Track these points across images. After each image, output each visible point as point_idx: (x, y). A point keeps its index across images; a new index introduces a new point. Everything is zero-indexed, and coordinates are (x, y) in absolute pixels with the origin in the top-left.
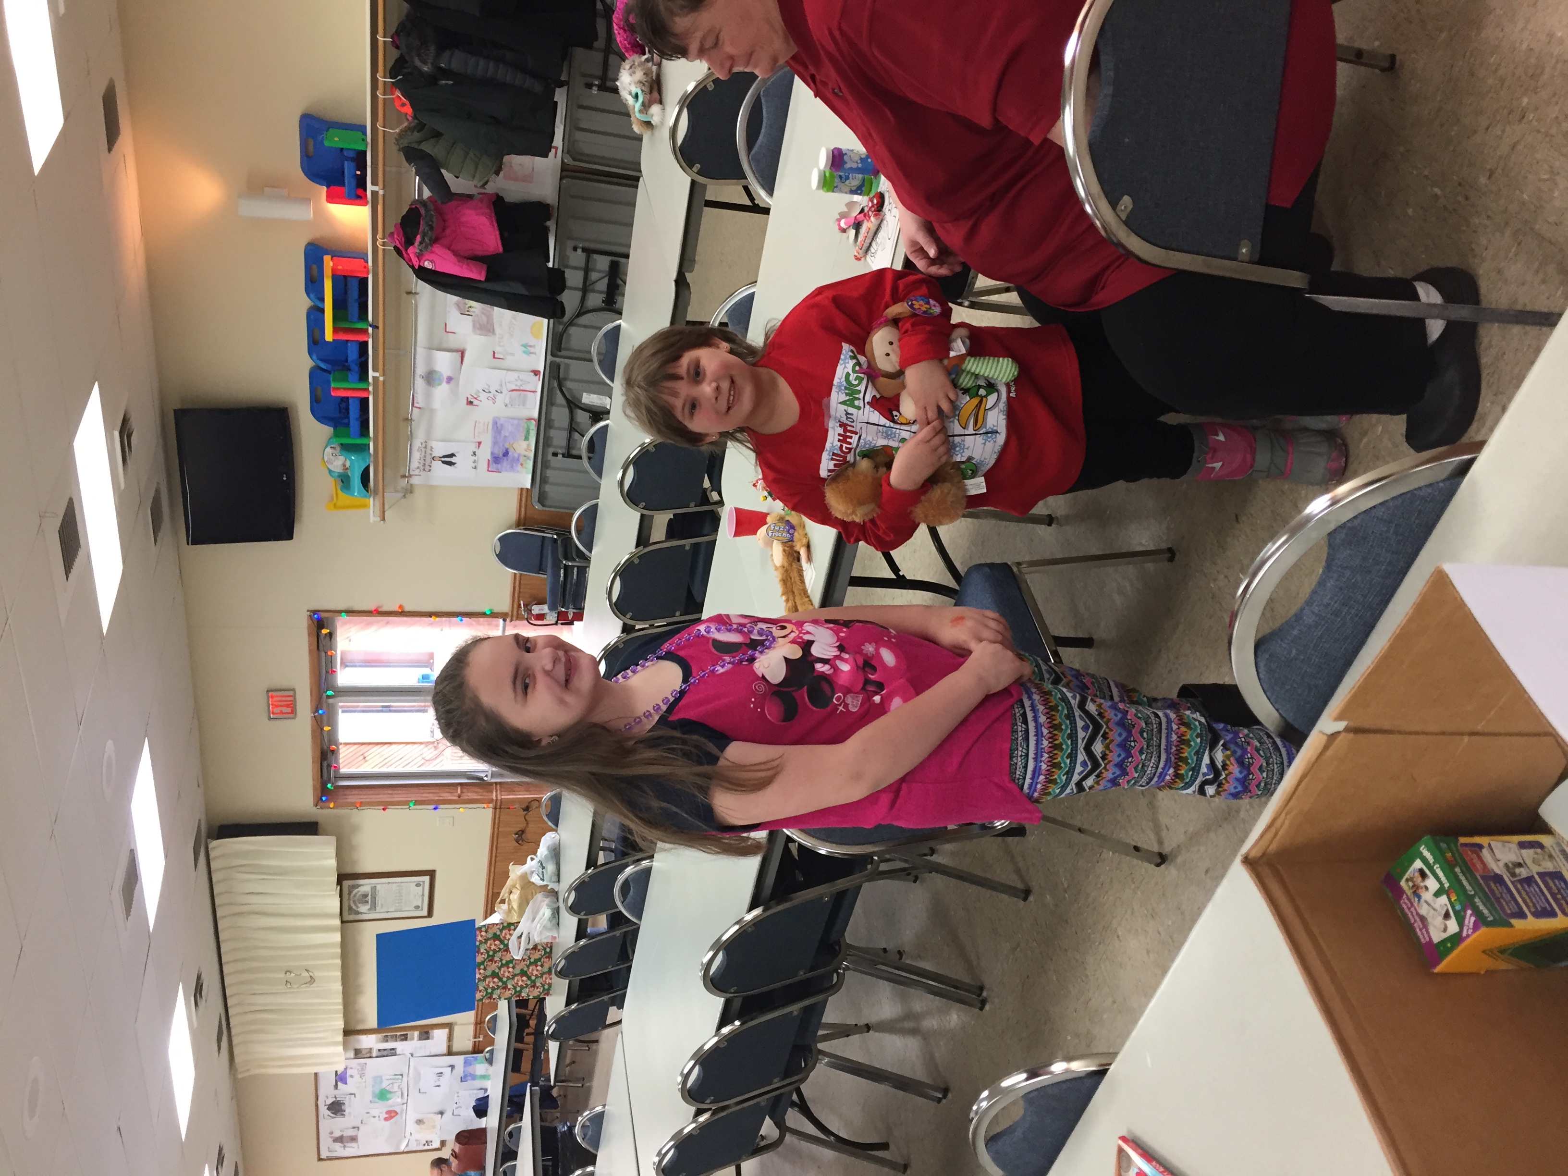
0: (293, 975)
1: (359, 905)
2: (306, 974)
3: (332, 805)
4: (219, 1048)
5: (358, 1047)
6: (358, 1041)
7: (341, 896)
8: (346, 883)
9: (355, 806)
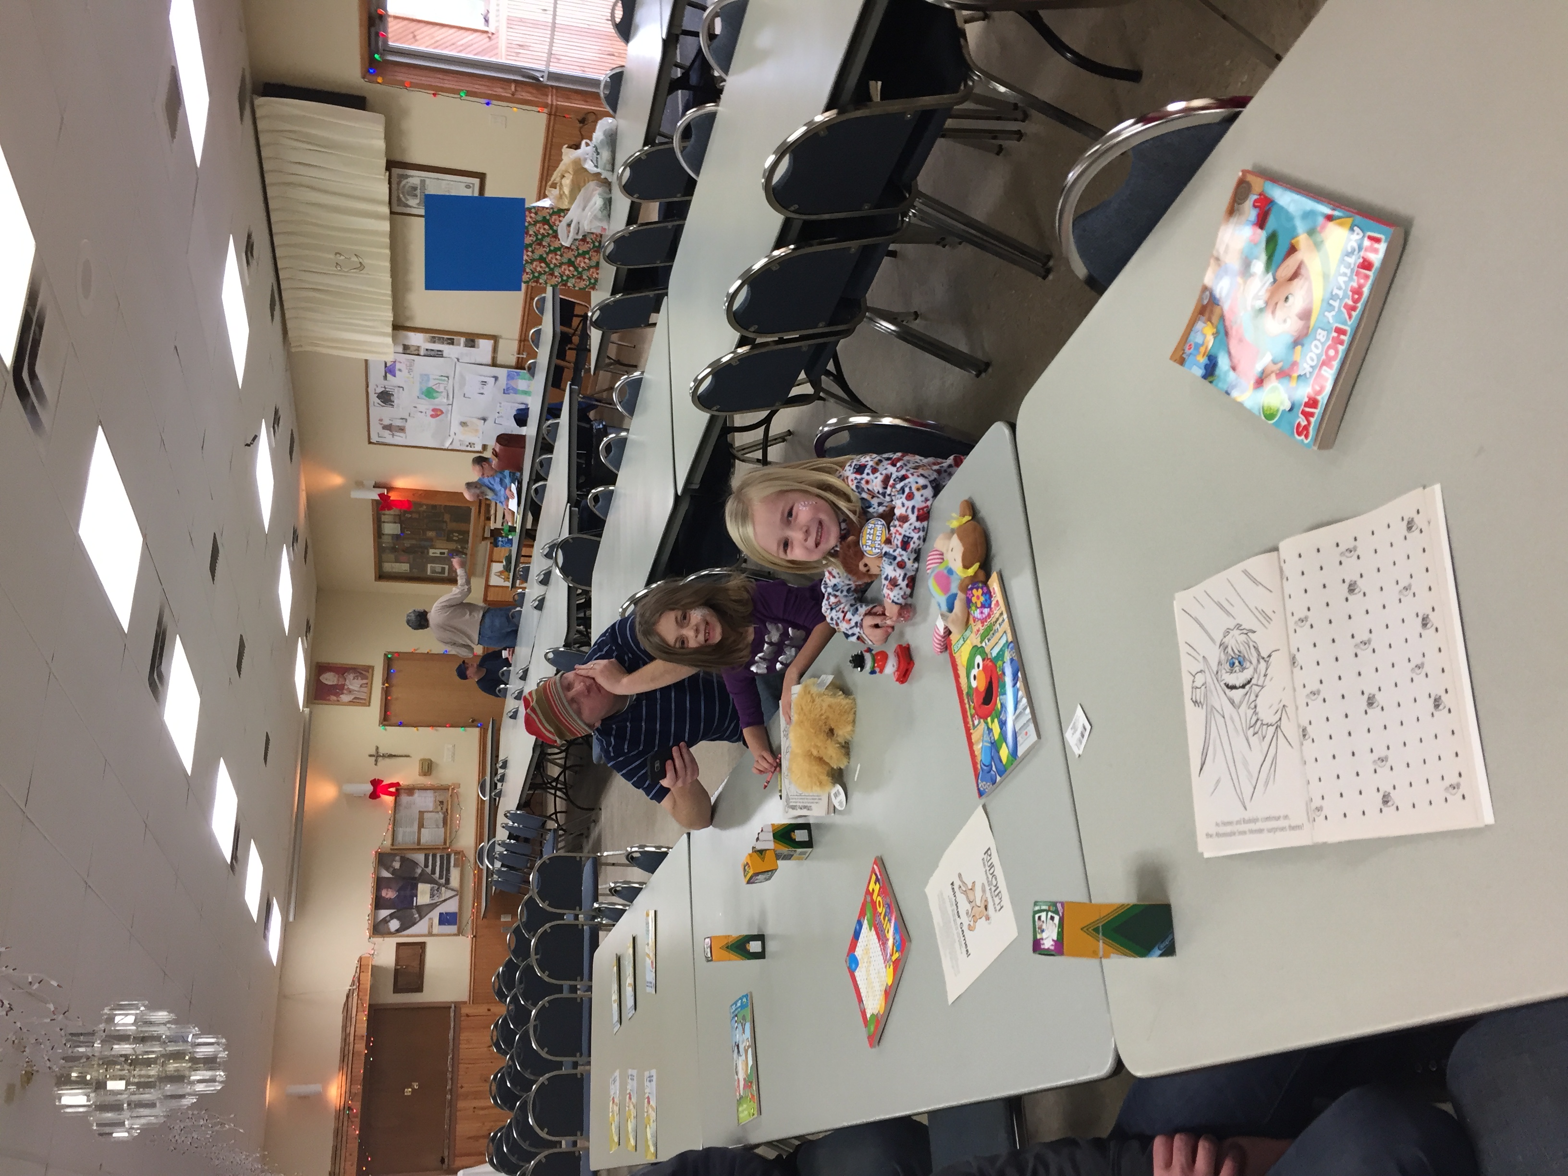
0: (342, 257)
1: (408, 197)
2: (355, 259)
3: (380, 80)
4: (272, 315)
5: (406, 343)
6: (406, 337)
7: (390, 183)
8: (396, 171)
9: (403, 85)
